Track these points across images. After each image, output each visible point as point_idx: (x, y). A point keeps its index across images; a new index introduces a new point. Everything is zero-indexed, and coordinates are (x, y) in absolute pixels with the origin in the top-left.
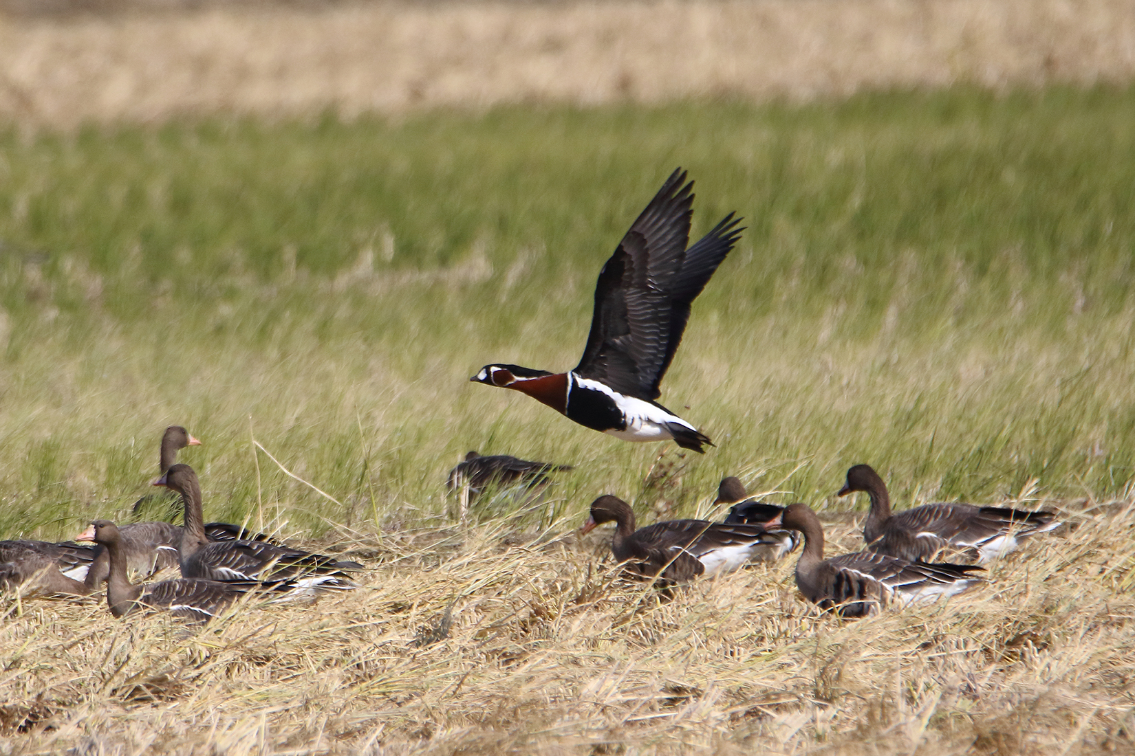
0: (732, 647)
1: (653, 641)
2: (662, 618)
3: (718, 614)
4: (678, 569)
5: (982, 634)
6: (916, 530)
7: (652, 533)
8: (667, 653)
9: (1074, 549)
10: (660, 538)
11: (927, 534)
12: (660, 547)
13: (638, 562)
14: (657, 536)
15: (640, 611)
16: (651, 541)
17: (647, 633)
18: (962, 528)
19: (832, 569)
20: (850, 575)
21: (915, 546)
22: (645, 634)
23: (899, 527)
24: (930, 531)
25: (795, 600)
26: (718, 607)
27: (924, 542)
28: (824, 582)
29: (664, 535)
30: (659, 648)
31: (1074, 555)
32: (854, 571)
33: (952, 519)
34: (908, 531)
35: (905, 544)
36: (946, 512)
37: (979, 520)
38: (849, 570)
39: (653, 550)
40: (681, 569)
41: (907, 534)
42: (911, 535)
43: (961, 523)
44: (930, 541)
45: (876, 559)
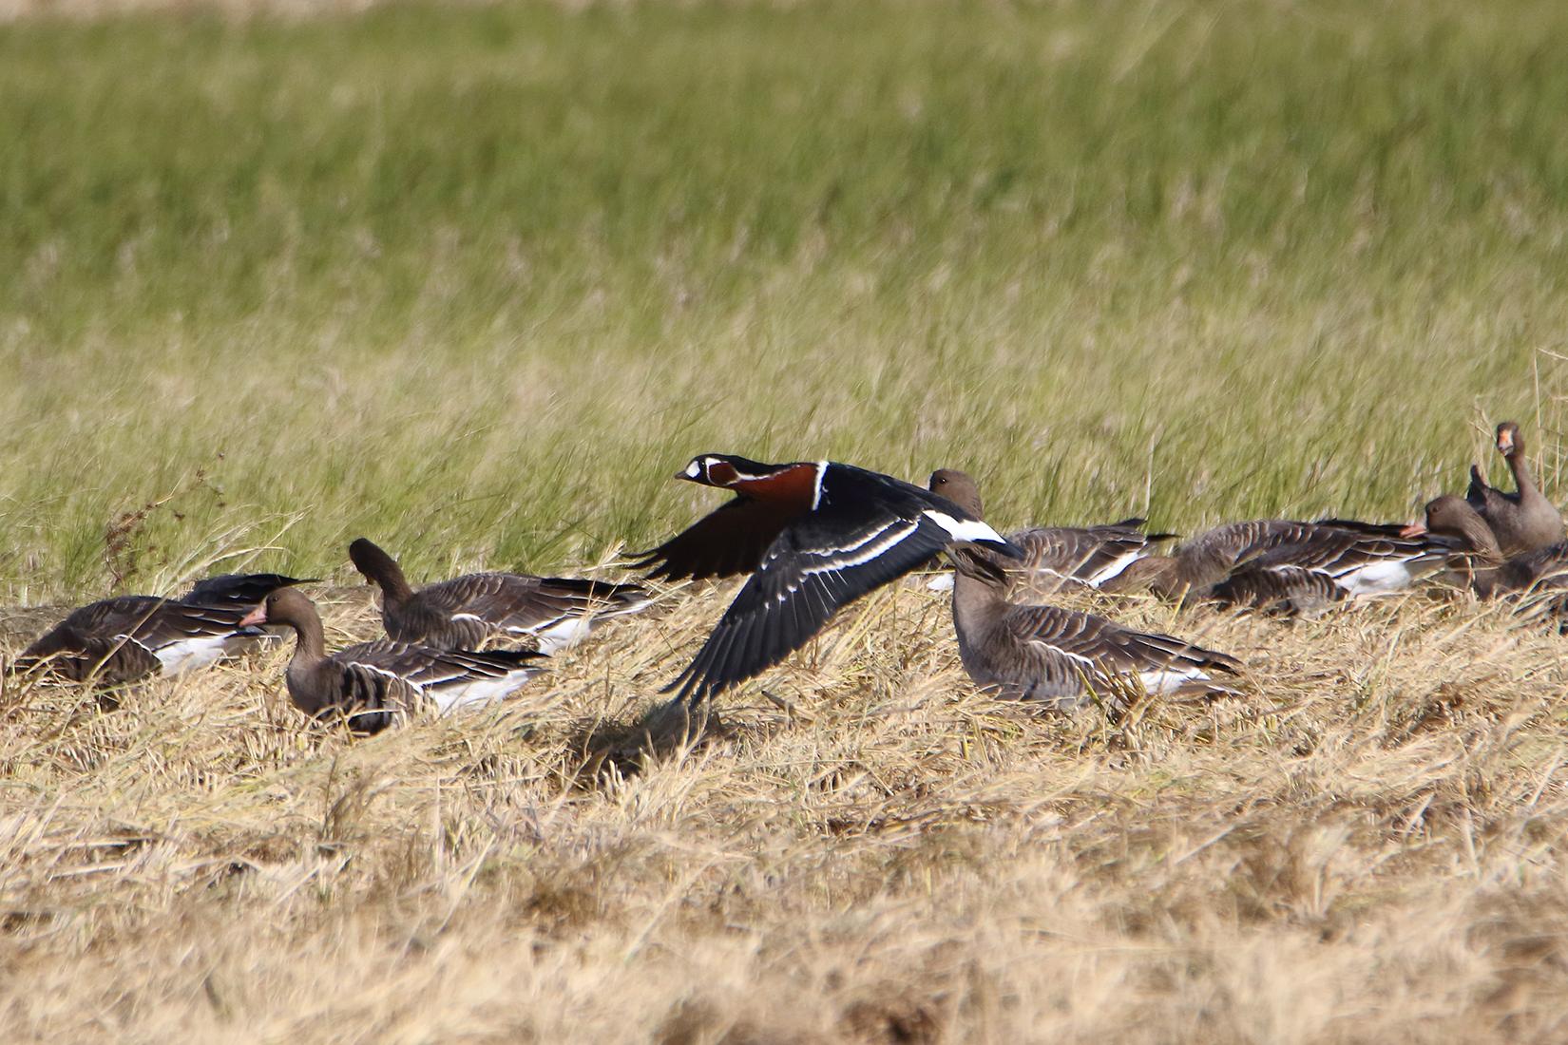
0: (201, 773)
1: (92, 765)
2: (104, 731)
3: (181, 726)
4: (125, 667)
5: (547, 754)
6: (451, 610)
7: (91, 616)
8: (111, 783)
9: (672, 637)
10: (101, 623)
11: (467, 616)
12: (101, 635)
13: (71, 655)
14: (98, 620)
15: (74, 722)
16: (90, 627)
17: (83, 754)
18: (516, 607)
19: (338, 666)
20: (363, 672)
21: (450, 632)
22: (81, 755)
23: (428, 606)
24: (471, 613)
25: (289, 707)
26: (181, 718)
27: (463, 627)
28: (328, 684)
29: (107, 619)
30: (100, 774)
31: (674, 644)
32: (366, 666)
33: (501, 595)
34: (441, 612)
35: (435, 630)
36: (493, 585)
37: (539, 596)
38: (360, 665)
39: (92, 639)
40: (130, 666)
41: (439, 615)
42: (444, 617)
43: (515, 601)
44: (471, 625)
45: (396, 649)
